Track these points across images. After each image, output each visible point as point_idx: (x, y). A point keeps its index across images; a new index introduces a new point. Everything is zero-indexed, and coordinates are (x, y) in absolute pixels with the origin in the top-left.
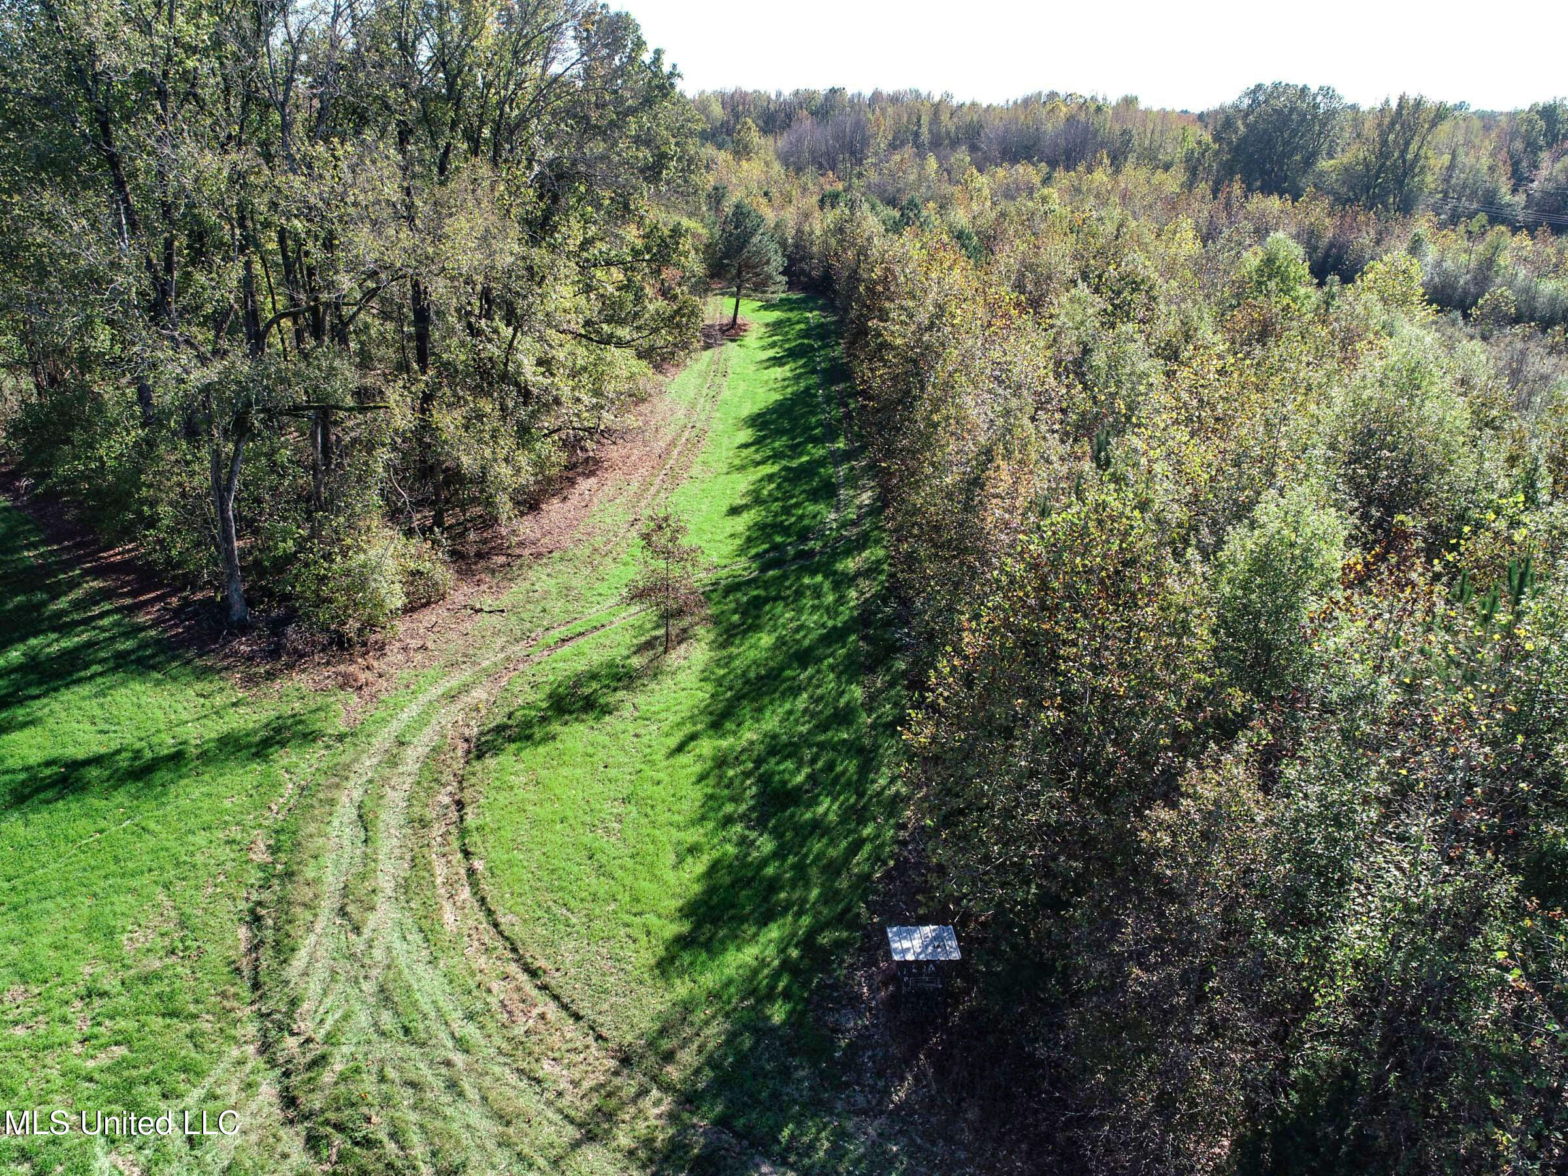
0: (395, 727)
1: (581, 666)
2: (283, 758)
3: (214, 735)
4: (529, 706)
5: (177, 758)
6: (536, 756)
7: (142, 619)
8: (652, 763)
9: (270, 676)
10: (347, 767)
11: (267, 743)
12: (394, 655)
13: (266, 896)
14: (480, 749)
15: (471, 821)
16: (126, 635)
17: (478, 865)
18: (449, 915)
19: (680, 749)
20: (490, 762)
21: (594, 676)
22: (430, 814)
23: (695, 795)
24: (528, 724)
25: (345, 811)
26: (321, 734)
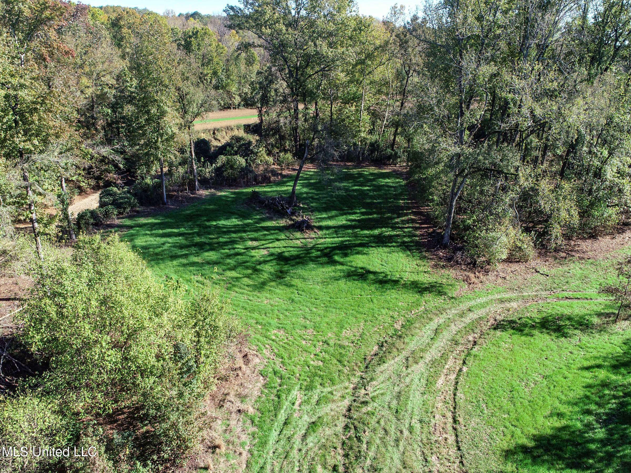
0: (473, 303)
1: (567, 312)
2: (428, 296)
3: (412, 280)
4: (531, 318)
5: (396, 282)
6: (518, 339)
7: (418, 233)
8: (569, 367)
9: (443, 267)
10: (445, 310)
11: (426, 289)
12: (491, 276)
13: (390, 340)
14: (498, 326)
15: (474, 351)
16: (409, 236)
17: (465, 369)
18: (441, 381)
19: (587, 368)
20: (498, 333)
21: (570, 319)
22: (461, 341)
23: (580, 392)
24: (525, 325)
25: (433, 325)
26: (445, 294)
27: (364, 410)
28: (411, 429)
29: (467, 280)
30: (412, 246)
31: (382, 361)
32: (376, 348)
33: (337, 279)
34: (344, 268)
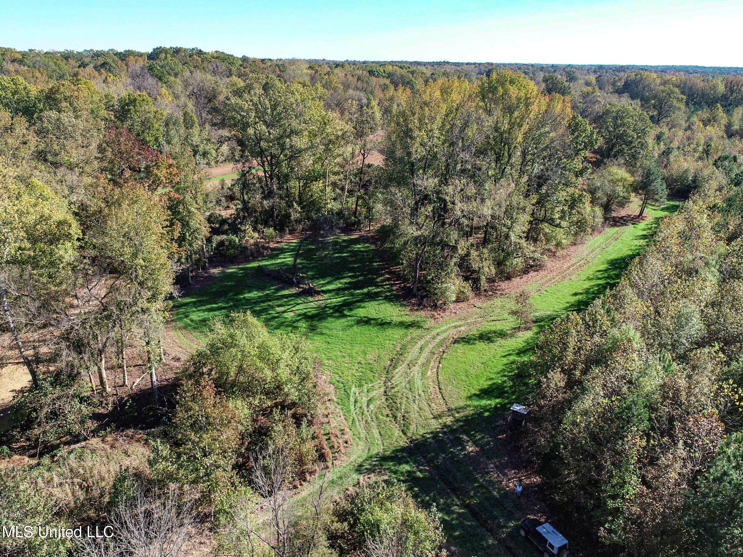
0: (439, 330)
1: (493, 328)
2: (412, 330)
3: (399, 321)
4: (473, 335)
5: (389, 323)
6: (467, 347)
8: (494, 357)
9: (417, 310)
10: (423, 336)
11: (410, 325)
12: (447, 313)
13: (396, 357)
14: (456, 342)
15: (444, 356)
17: (441, 365)
18: (429, 373)
19: (504, 356)
20: (456, 345)
21: (495, 332)
22: (436, 352)
23: (501, 367)
24: (471, 339)
25: (419, 345)
26: (422, 327)
27: (393, 391)
28: (419, 395)
29: (433, 317)
30: (393, 298)
31: (395, 368)
32: (389, 362)
33: (351, 326)
34: (353, 318)
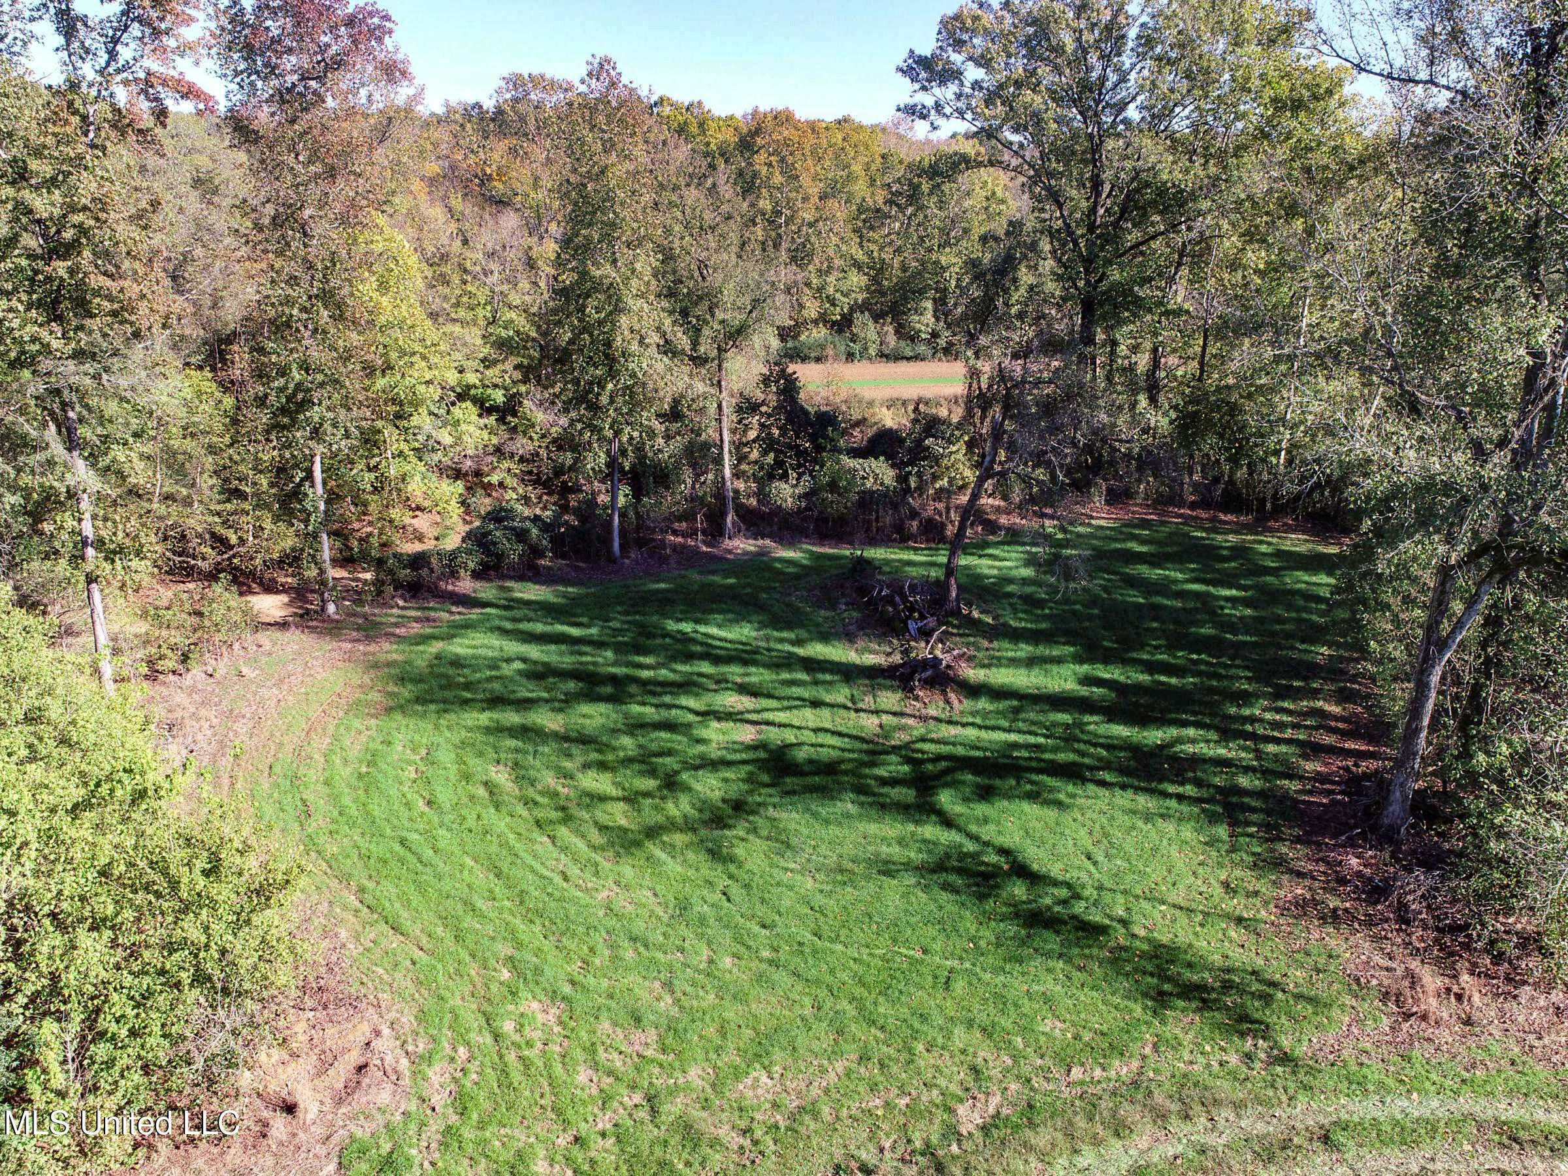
2: (1182, 1024)
7: (1312, 766)
16: (1267, 773)
29: (1400, 995)
30: (1254, 810)
